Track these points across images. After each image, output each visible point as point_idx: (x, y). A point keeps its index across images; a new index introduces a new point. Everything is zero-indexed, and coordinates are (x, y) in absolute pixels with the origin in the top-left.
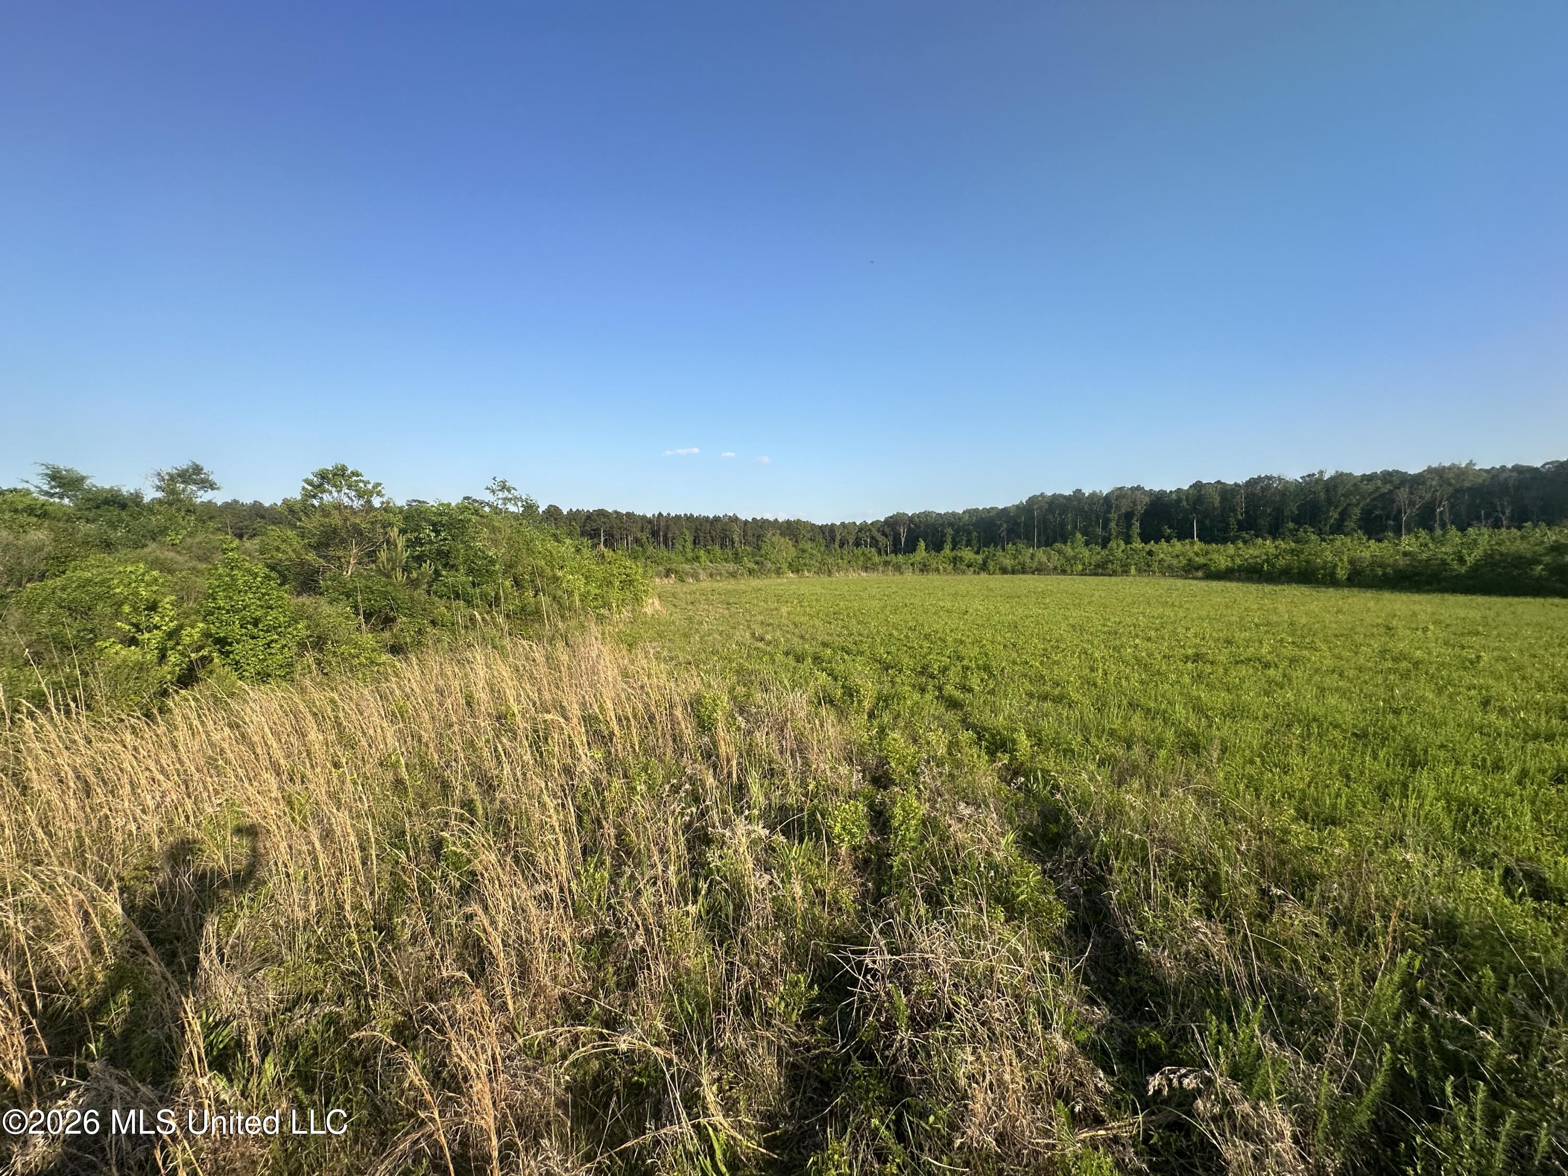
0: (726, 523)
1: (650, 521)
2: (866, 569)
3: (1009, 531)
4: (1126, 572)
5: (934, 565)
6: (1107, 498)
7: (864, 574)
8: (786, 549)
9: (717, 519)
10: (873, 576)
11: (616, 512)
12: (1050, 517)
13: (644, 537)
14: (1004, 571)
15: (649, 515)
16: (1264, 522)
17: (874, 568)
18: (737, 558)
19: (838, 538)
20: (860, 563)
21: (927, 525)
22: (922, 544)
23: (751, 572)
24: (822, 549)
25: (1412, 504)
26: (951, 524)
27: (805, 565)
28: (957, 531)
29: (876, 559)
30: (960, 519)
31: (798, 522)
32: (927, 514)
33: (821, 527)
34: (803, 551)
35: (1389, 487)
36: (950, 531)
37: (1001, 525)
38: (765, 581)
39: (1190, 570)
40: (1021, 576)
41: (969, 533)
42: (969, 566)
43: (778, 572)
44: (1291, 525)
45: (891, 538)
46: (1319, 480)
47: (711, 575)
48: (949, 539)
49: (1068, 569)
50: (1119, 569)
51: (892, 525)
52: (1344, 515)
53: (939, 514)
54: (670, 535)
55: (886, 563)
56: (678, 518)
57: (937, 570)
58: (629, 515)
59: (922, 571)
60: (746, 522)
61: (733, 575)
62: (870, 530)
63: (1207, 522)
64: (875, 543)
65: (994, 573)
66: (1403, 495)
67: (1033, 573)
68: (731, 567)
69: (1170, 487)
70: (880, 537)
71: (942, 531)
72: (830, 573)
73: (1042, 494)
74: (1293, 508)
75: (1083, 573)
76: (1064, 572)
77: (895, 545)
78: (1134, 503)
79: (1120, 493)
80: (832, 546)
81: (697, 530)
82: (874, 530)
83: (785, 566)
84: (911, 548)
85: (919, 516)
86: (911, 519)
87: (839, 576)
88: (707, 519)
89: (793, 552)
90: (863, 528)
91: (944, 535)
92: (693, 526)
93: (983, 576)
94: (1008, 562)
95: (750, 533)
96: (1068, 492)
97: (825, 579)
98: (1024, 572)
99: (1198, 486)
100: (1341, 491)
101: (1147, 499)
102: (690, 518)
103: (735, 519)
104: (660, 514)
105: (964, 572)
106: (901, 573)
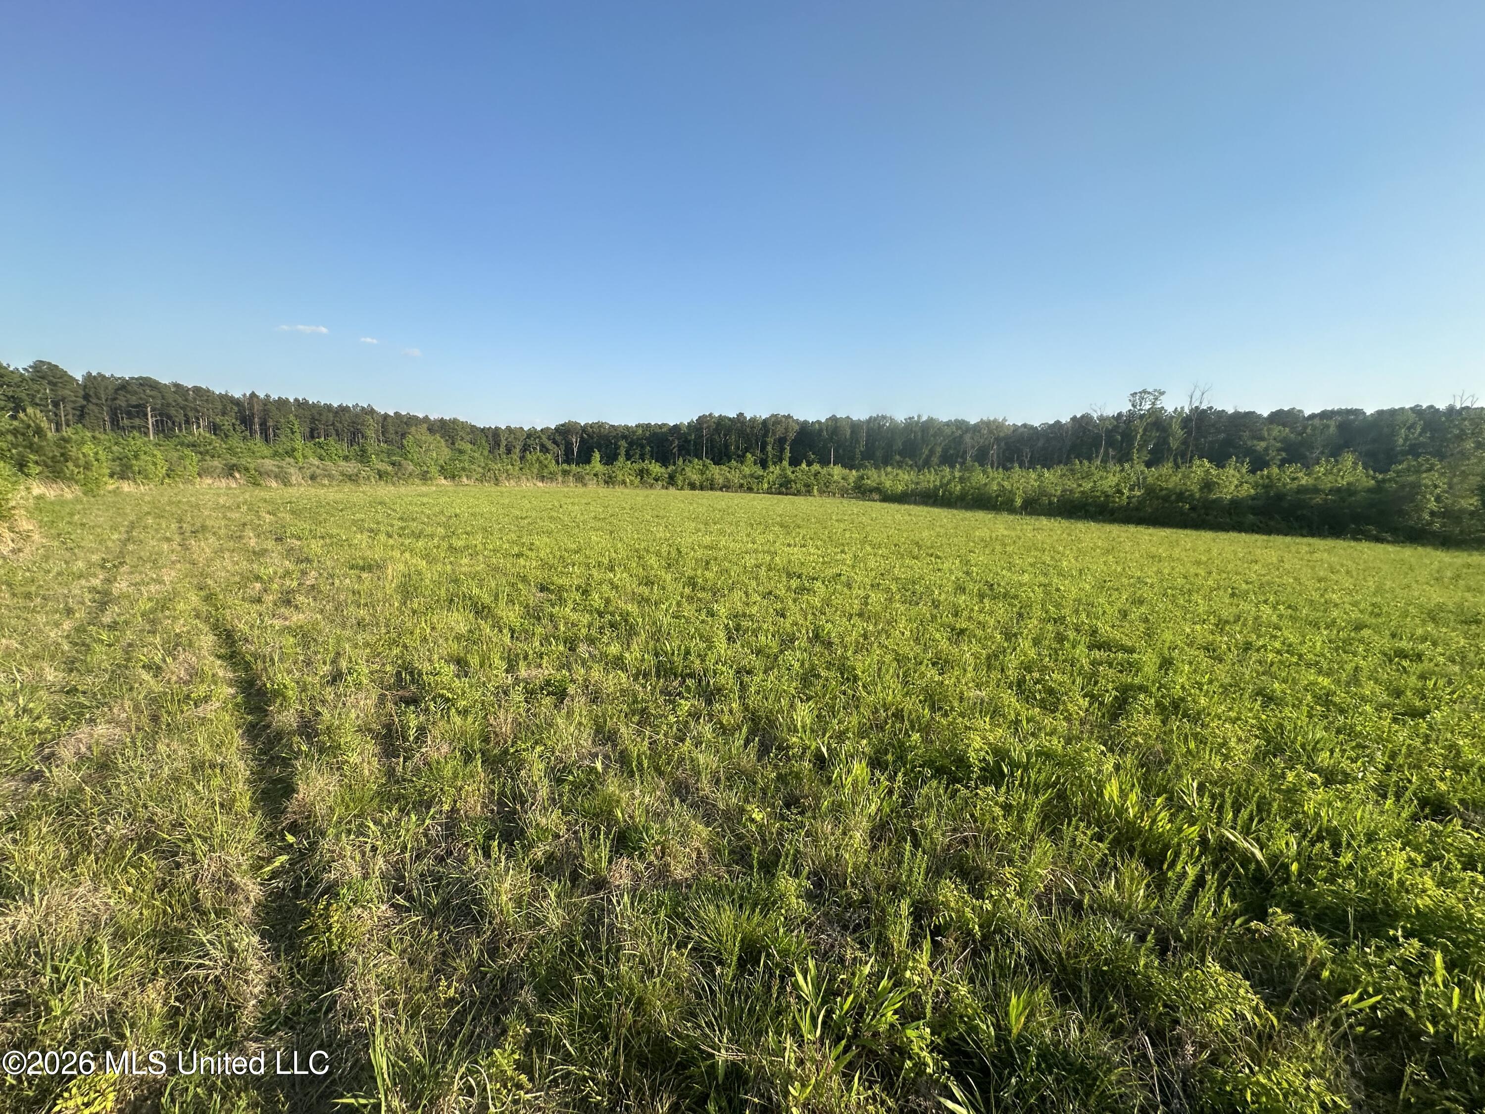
0: (357, 415)
1: (237, 402)
2: (542, 478)
3: (681, 448)
4: (809, 492)
5: (620, 478)
6: (765, 422)
7: (540, 484)
8: (440, 451)
9: (343, 409)
10: (552, 487)
11: (177, 386)
12: (716, 437)
13: (227, 422)
14: (693, 486)
15: (237, 394)
16: (879, 454)
17: (552, 477)
18: (363, 457)
19: (504, 443)
20: (535, 471)
21: (600, 436)
22: (597, 455)
23: (381, 475)
24: (486, 453)
25: (973, 447)
26: (624, 437)
27: (464, 469)
28: (631, 444)
29: (553, 466)
30: (634, 432)
31: (455, 421)
32: (600, 425)
33: (483, 430)
34: (461, 452)
35: (960, 432)
36: (623, 443)
37: (672, 442)
38: (403, 490)
39: (862, 492)
40: (711, 492)
41: (643, 447)
42: (657, 480)
43: (425, 477)
44: (898, 458)
45: (563, 447)
46: (917, 423)
47: (313, 477)
48: (623, 452)
49: (755, 487)
50: (803, 489)
51: (564, 432)
52: (932, 452)
53: (613, 426)
54: (270, 423)
55: (565, 473)
56: (282, 403)
57: (624, 482)
58: (197, 390)
59: (606, 482)
60: (386, 416)
61: (352, 478)
62: (539, 437)
63: (841, 451)
64: (544, 449)
65: (682, 489)
66: (967, 438)
67: (721, 489)
68: (351, 467)
69: (811, 419)
70: (549, 445)
71: (616, 444)
72: (497, 482)
73: (710, 415)
74: (899, 445)
75: (769, 492)
76: (750, 490)
77: (566, 454)
78: (786, 429)
79: (776, 420)
80: (497, 452)
81: (313, 420)
82: (544, 437)
83: (434, 470)
84: (585, 458)
85: (591, 426)
86: (584, 429)
87: (508, 485)
88: (329, 407)
89: (446, 453)
90: (531, 434)
91: (617, 447)
92: (307, 413)
93: (672, 491)
94: (695, 477)
95: (391, 430)
96: (732, 415)
97: (489, 487)
98: (712, 489)
99: (834, 419)
100: (931, 432)
101: (797, 427)
102: (302, 405)
103: (371, 412)
104: (253, 395)
105: (651, 486)
106: (585, 485)
